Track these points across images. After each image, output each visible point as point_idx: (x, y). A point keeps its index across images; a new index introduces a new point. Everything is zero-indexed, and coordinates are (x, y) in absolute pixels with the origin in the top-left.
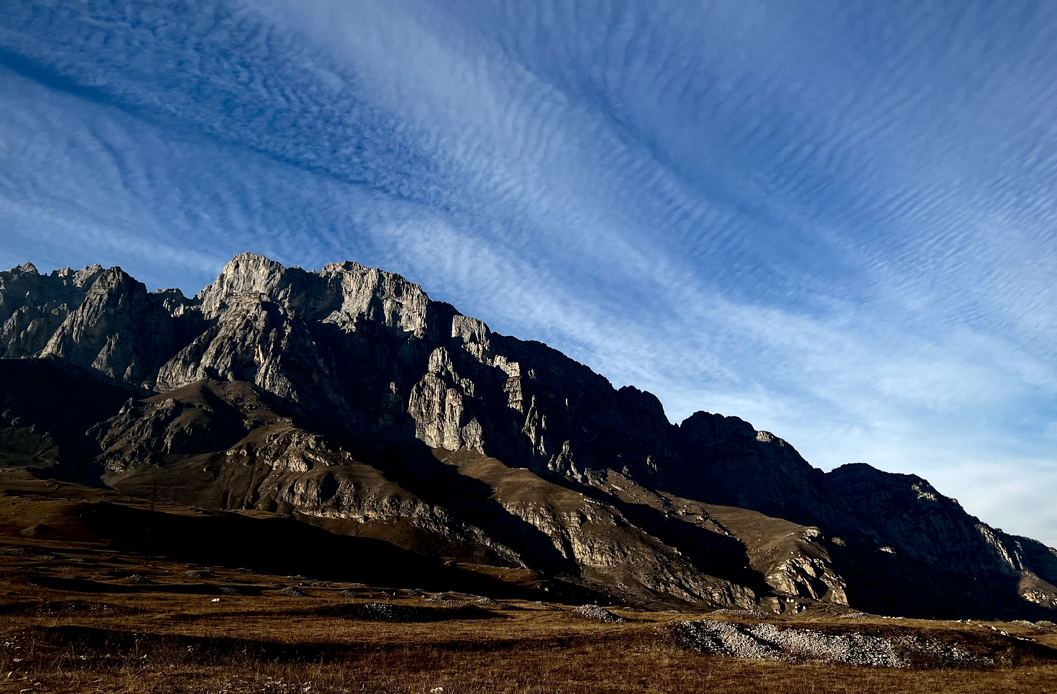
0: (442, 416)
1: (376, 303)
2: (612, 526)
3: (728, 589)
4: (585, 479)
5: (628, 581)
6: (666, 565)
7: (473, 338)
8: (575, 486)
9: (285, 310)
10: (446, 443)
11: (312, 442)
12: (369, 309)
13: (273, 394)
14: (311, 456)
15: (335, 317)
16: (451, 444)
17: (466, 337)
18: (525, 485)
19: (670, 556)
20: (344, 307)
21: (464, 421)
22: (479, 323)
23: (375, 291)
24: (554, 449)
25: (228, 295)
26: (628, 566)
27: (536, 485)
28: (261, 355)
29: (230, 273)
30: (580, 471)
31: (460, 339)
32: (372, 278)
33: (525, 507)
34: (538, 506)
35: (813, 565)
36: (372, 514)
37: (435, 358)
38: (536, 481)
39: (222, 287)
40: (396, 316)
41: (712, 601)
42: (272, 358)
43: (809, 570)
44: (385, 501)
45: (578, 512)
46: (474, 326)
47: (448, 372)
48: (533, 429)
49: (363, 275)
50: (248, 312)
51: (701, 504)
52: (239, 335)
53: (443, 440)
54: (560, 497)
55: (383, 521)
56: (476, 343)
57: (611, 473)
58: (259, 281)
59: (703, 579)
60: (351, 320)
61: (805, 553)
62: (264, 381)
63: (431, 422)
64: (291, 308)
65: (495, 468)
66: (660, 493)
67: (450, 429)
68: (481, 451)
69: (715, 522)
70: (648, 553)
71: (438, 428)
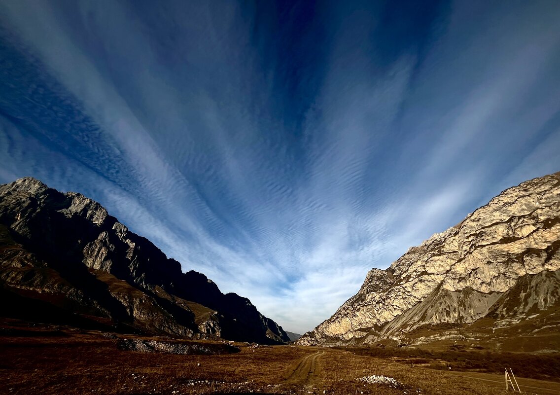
0: (96, 256)
1: (85, 210)
2: (151, 305)
3: (185, 330)
4: (147, 287)
5: (151, 325)
6: (166, 320)
7: (121, 231)
8: (142, 289)
9: (41, 203)
10: (94, 266)
11: (29, 256)
12: (81, 212)
13: (18, 233)
14: (26, 262)
15: (64, 211)
16: (97, 267)
17: (118, 230)
18: (122, 286)
19: (169, 317)
20: (70, 208)
21: (106, 259)
22: (125, 227)
23: (86, 206)
24: (138, 275)
25: (14, 190)
26: (152, 320)
27: (127, 287)
28: (19, 216)
29: (20, 182)
30: (146, 284)
31: (115, 230)
32: (87, 201)
33: (119, 295)
34: (125, 295)
35: (213, 323)
36: (47, 290)
37: (102, 235)
38: (127, 286)
39: (12, 186)
40: (92, 216)
41: (179, 334)
42: (25, 219)
43: (212, 325)
44: (56, 285)
45: (140, 299)
46: (123, 227)
47: (106, 241)
48: (133, 267)
49: (83, 199)
50: (21, 199)
51: (184, 300)
52: (12, 206)
53: (93, 265)
54: (135, 293)
55: (52, 293)
56: (121, 233)
57: (157, 286)
58: (33, 189)
59: (178, 326)
60: (71, 213)
61: (212, 319)
62: (16, 227)
63: (91, 258)
64: (43, 203)
65: (111, 279)
66: (172, 295)
67: (98, 261)
68: (109, 271)
69: (187, 307)
70: (161, 316)
71: (93, 260)
